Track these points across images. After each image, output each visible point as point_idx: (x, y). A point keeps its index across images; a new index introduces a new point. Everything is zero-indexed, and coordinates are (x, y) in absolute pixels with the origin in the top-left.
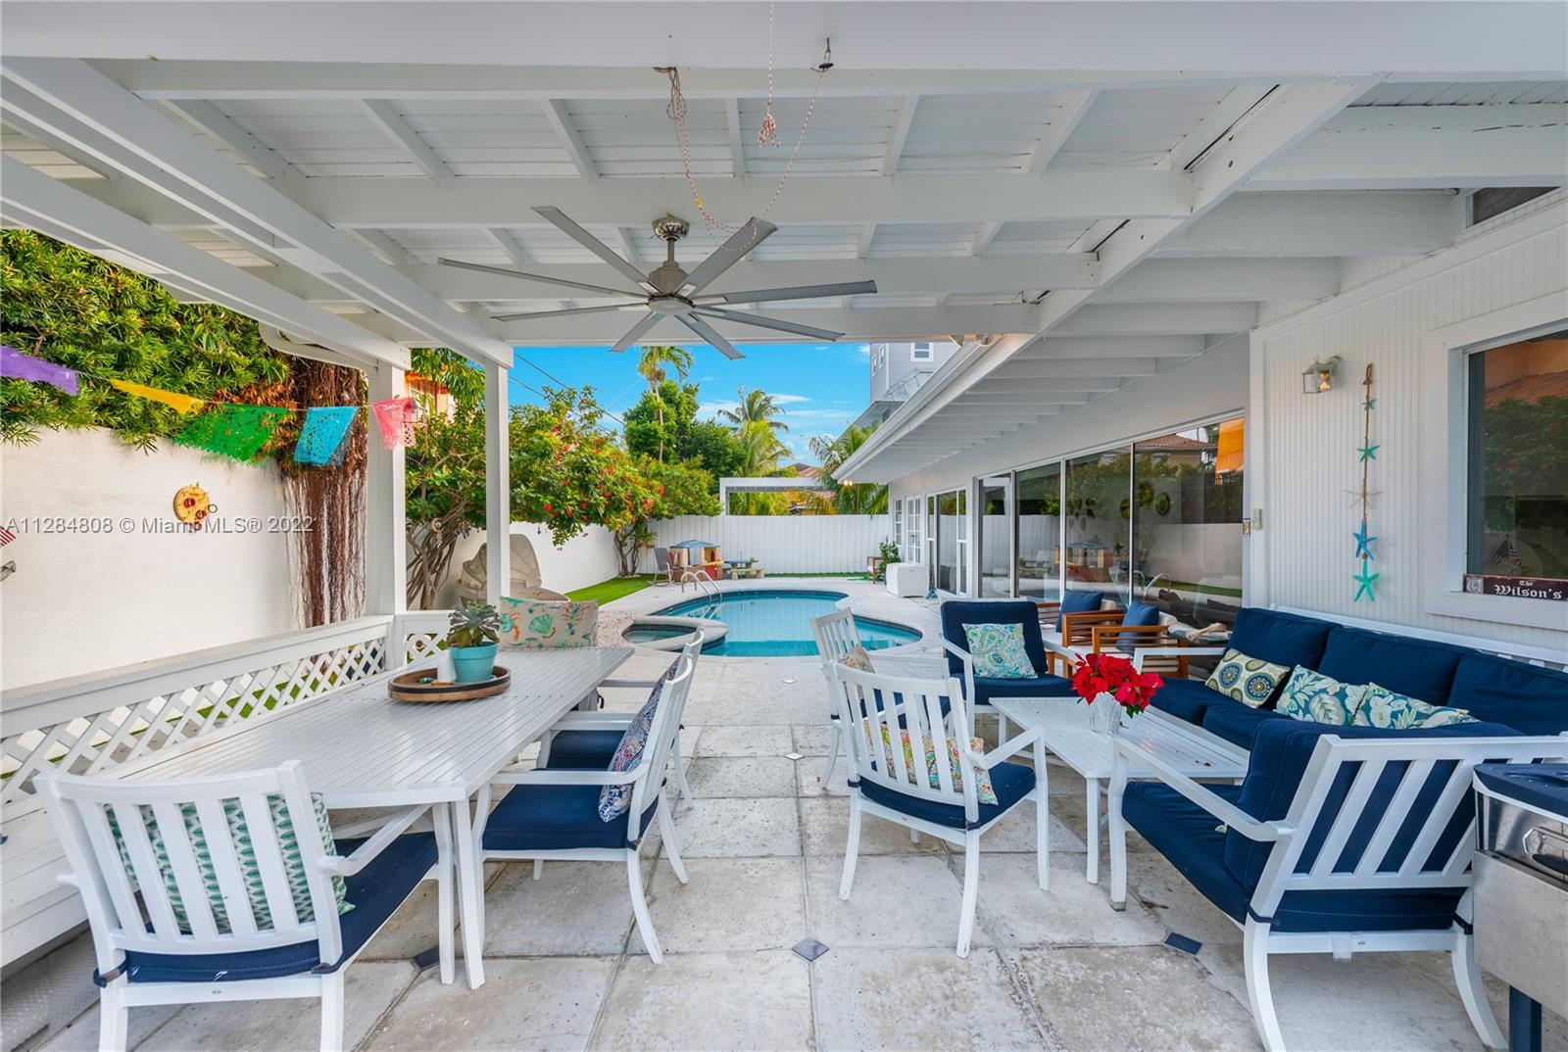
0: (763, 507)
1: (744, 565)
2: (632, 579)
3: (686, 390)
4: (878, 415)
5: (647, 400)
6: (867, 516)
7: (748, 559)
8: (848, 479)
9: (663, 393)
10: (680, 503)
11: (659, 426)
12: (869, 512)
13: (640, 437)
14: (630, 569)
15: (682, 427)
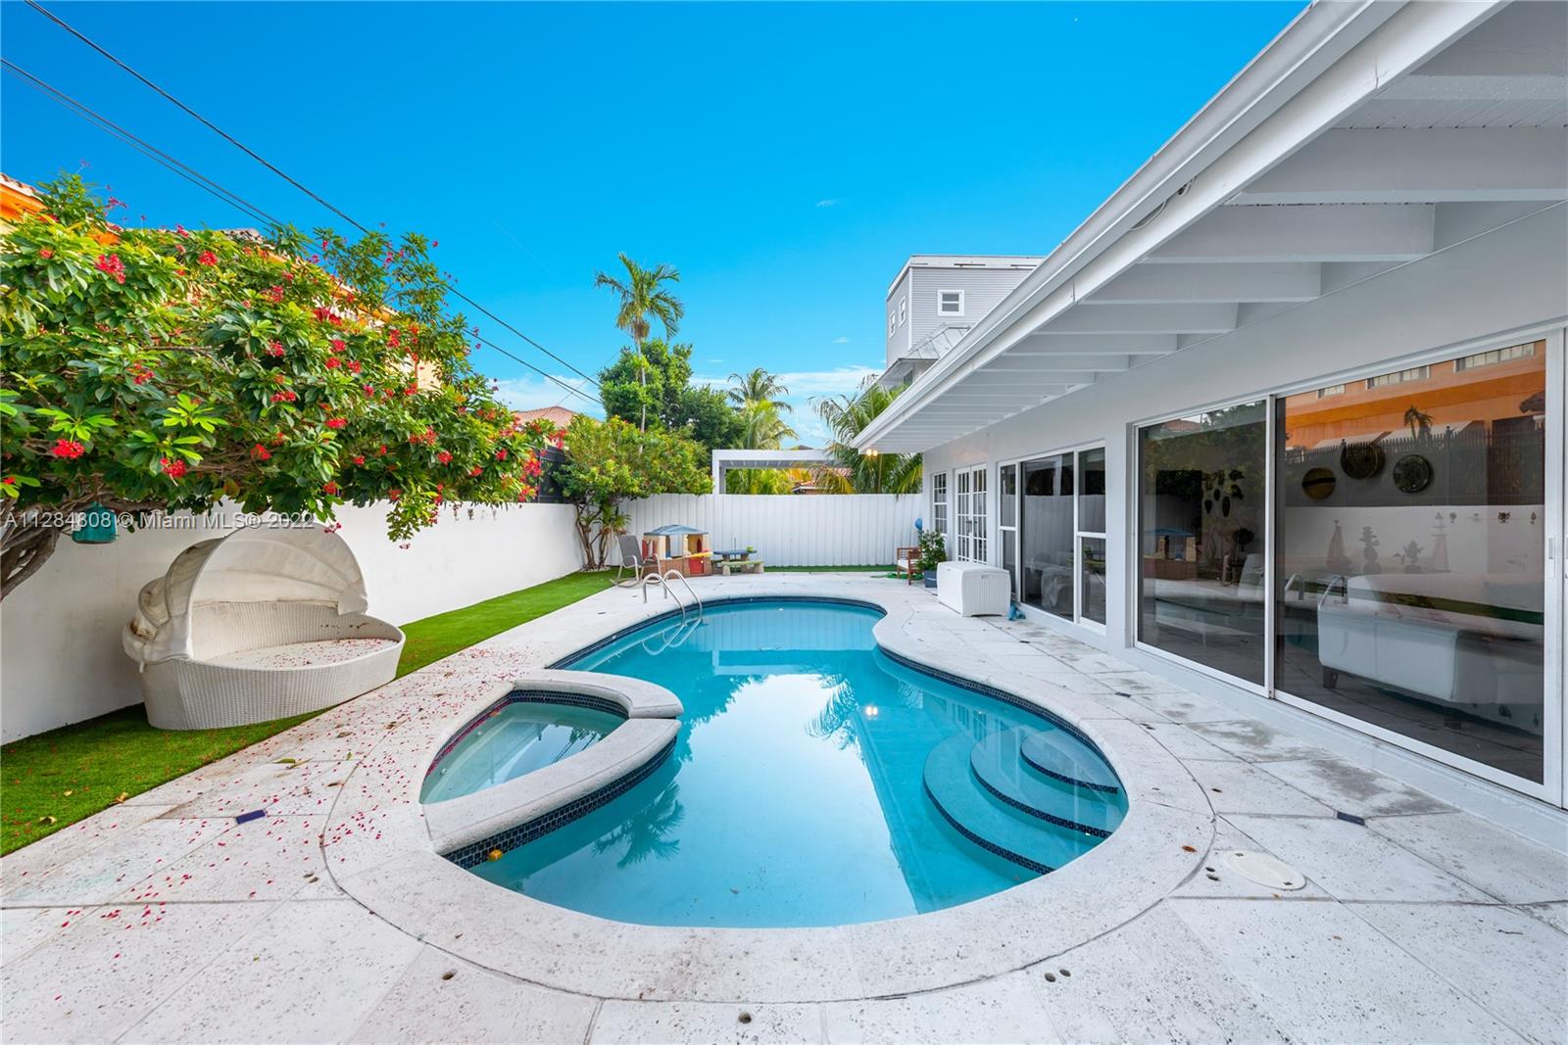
0: (765, 486)
1: (738, 557)
2: (598, 573)
3: (677, 352)
4: (897, 380)
5: (627, 356)
6: (892, 496)
7: (744, 549)
8: (872, 447)
9: (648, 351)
10: (656, 477)
11: (641, 389)
12: (895, 490)
13: (617, 400)
14: (597, 561)
15: (670, 393)
